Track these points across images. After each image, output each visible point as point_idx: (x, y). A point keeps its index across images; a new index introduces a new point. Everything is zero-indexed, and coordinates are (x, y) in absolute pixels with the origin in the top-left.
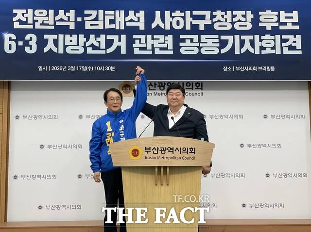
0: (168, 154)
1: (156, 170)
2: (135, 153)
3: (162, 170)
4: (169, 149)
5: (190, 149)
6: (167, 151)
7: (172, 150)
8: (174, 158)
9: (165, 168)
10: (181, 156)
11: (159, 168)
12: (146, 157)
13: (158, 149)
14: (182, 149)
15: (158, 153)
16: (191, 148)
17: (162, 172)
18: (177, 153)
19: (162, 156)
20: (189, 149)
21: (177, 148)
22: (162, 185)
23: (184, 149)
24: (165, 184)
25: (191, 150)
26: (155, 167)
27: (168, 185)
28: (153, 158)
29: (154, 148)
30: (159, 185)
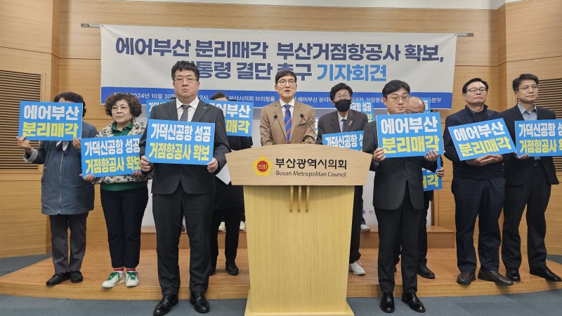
0: (308, 168)
1: (292, 191)
2: (262, 166)
3: (300, 191)
4: (310, 161)
5: (339, 161)
6: (307, 163)
7: (313, 162)
8: (317, 174)
9: (304, 187)
10: (327, 171)
11: (296, 187)
12: (278, 173)
13: (294, 161)
14: (328, 162)
15: (294, 167)
16: (341, 161)
17: (300, 194)
18: (320, 168)
19: (300, 170)
20: (338, 163)
21: (321, 161)
22: (299, 211)
23: (331, 162)
24: (303, 210)
25: (341, 163)
26: (288, 187)
27: (307, 211)
28: (288, 174)
29: (289, 160)
30: (295, 211)
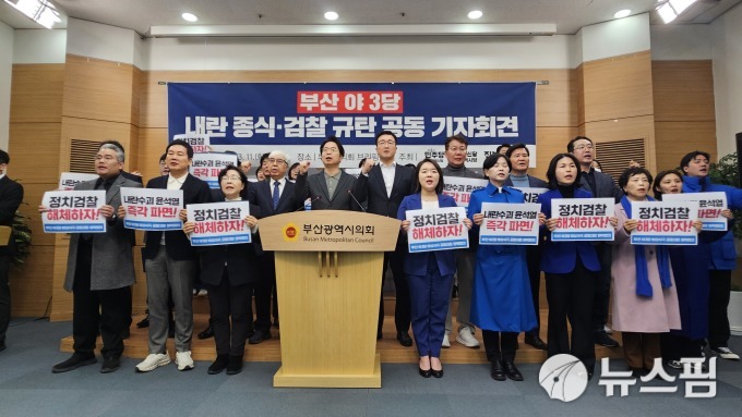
0: (335, 234)
1: (320, 256)
2: (291, 232)
3: (328, 256)
4: (337, 228)
6: (334, 230)
7: (340, 228)
8: (343, 240)
9: (332, 253)
10: (354, 237)
11: (324, 253)
12: (306, 239)
13: (322, 227)
14: (355, 228)
15: (321, 233)
16: (368, 227)
17: (329, 260)
18: (347, 234)
19: (327, 237)
20: (365, 229)
21: (348, 227)
22: (329, 276)
23: (358, 228)
24: (332, 275)
25: (368, 229)
26: (316, 253)
27: (337, 276)
28: (315, 240)
29: (316, 226)
30: (325, 276)
